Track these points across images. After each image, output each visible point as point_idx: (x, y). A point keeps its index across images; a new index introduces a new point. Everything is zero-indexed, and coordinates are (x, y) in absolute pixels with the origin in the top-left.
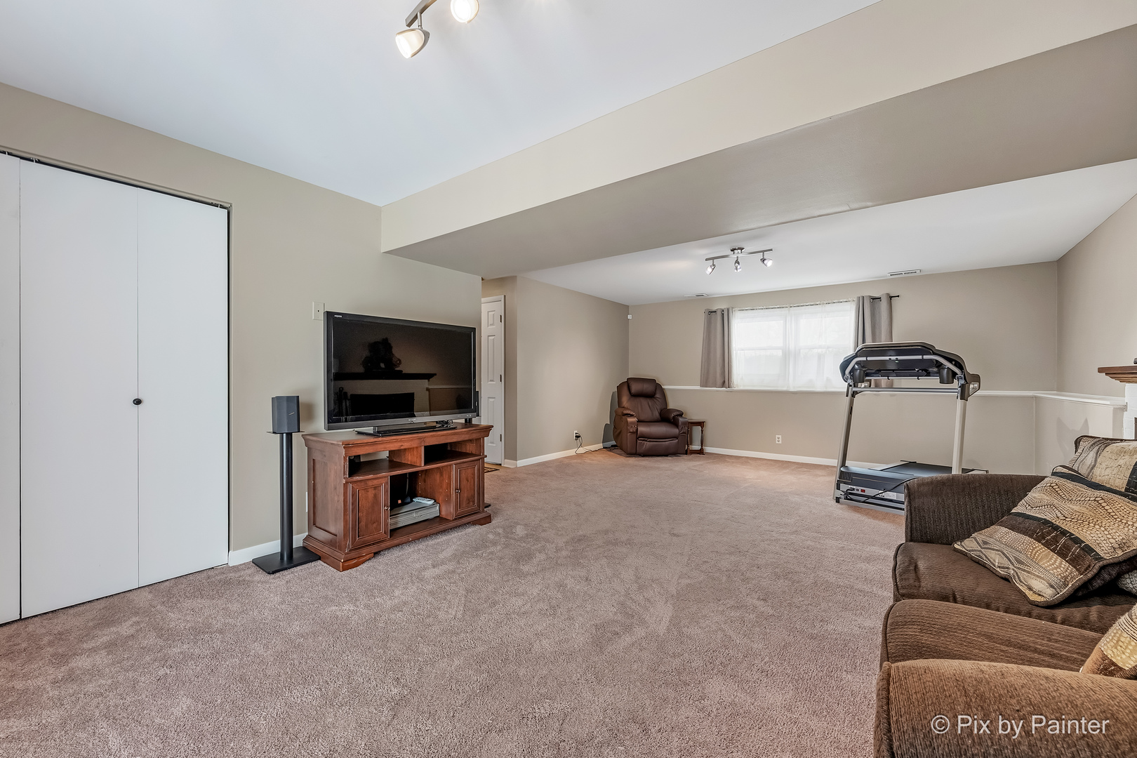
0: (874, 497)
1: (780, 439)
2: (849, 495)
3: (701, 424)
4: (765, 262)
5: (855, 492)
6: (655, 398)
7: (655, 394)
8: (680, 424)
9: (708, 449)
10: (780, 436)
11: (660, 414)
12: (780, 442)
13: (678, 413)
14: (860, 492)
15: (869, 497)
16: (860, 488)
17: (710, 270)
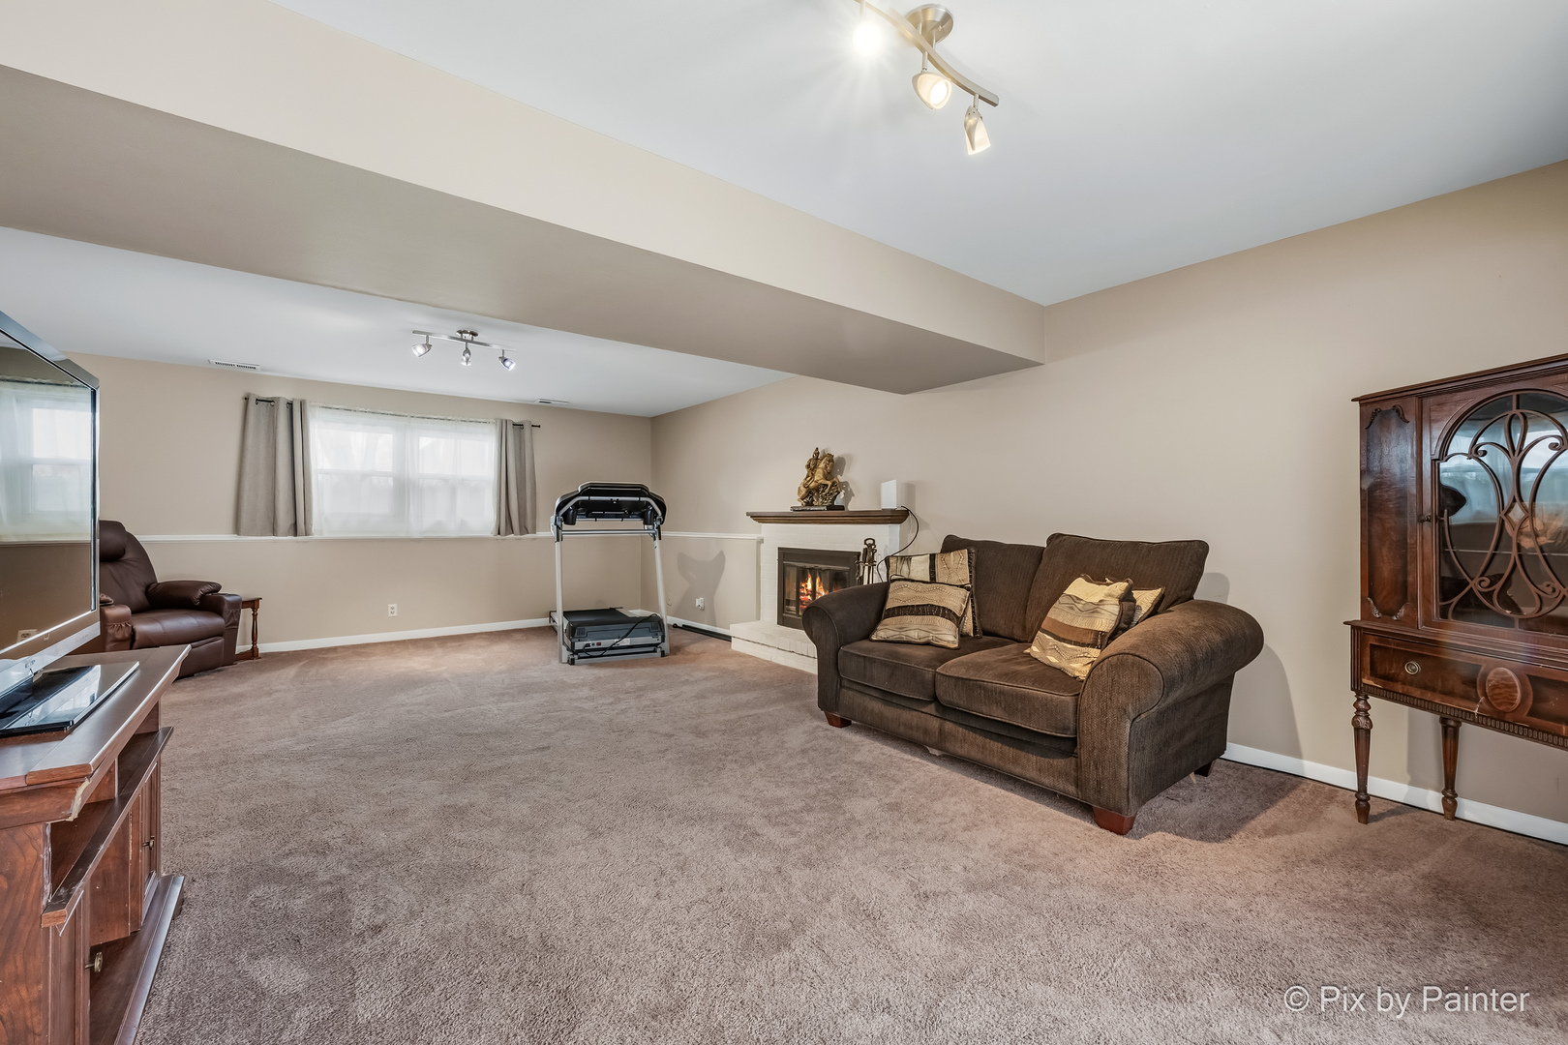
0: (611, 648)
1: (395, 610)
2: (587, 654)
3: (253, 604)
4: (507, 363)
5: (592, 647)
6: (124, 562)
7: (124, 552)
8: (226, 607)
9: (264, 648)
10: (395, 605)
11: (147, 593)
12: (395, 614)
13: (210, 587)
14: (596, 647)
15: (605, 649)
16: (596, 642)
17: (420, 350)
